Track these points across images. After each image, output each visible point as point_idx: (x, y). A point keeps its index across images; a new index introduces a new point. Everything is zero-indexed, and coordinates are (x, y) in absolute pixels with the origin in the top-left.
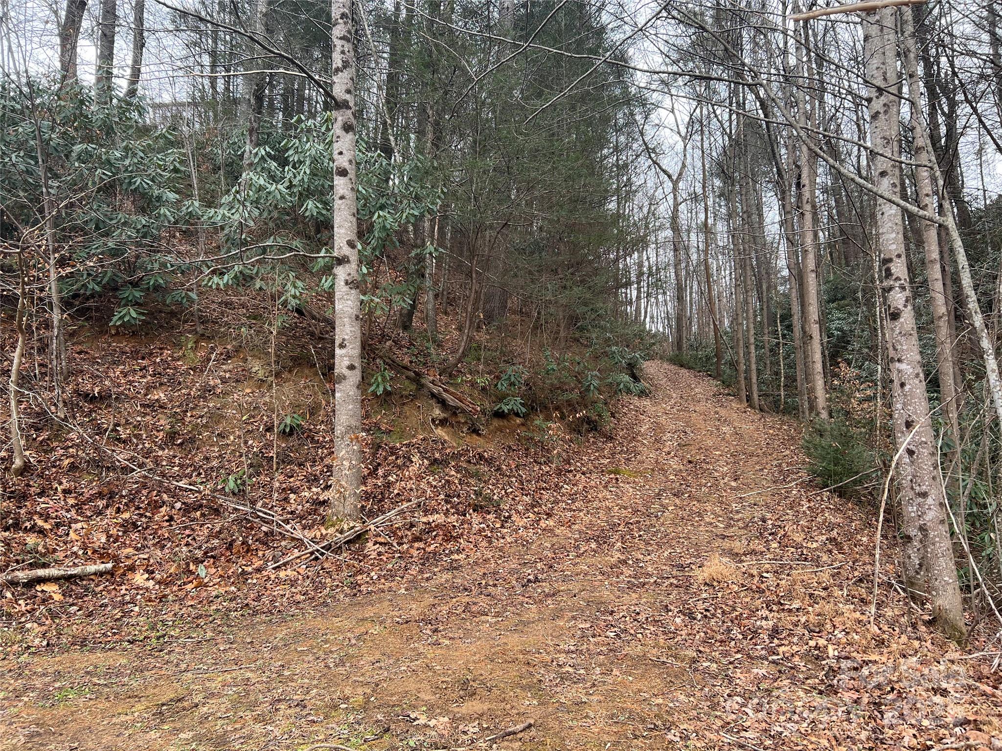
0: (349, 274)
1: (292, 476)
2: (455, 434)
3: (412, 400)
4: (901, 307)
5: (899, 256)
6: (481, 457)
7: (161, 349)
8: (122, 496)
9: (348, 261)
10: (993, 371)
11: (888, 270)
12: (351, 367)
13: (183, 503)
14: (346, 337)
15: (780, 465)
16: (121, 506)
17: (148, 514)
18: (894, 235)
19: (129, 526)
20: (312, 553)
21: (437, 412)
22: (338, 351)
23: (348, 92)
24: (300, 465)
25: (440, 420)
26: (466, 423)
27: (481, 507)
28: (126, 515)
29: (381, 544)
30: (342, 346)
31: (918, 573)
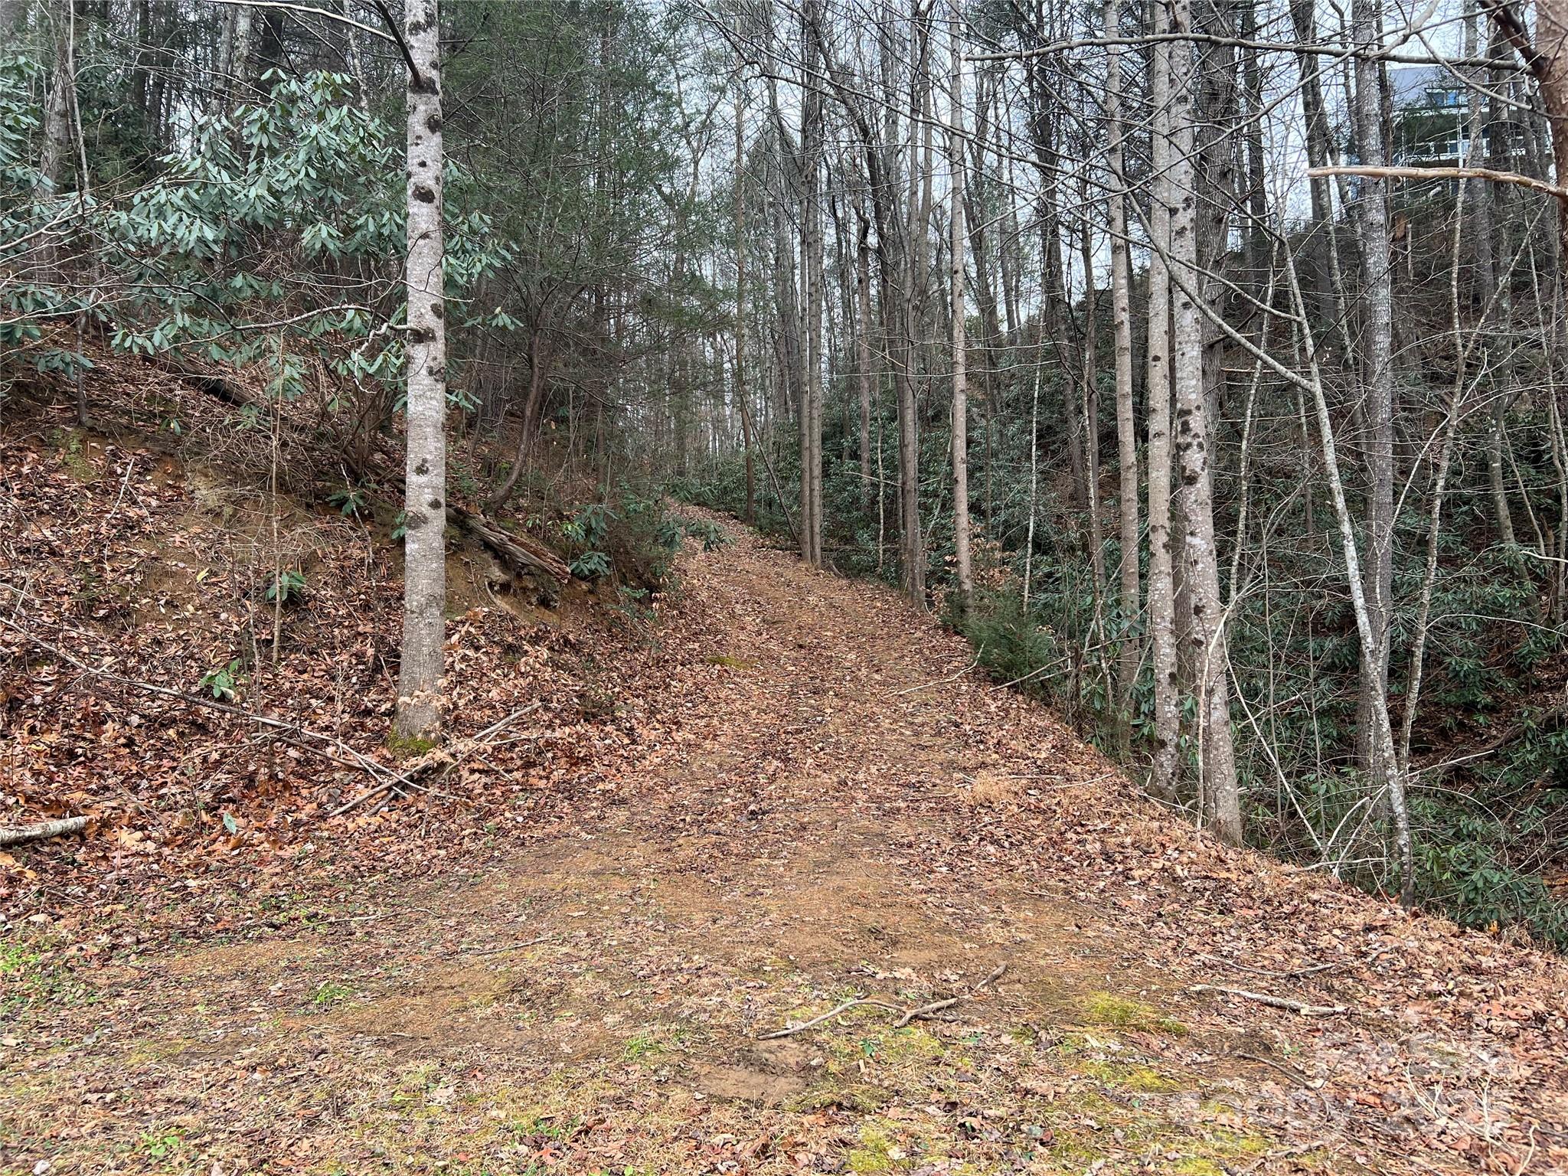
0: (435, 359)
1: (305, 671)
2: (519, 606)
3: (455, 552)
4: (1198, 470)
5: (1198, 408)
6: (567, 641)
7: (20, 449)
8: (32, 706)
9: (434, 338)
10: (1353, 559)
11: (1185, 424)
12: (435, 505)
13: (142, 716)
14: (428, 457)
15: (921, 652)
16: (38, 724)
17: (88, 735)
18: (1194, 382)
19: (65, 756)
20: (389, 789)
21: (497, 574)
22: (412, 479)
23: (434, 65)
24: (312, 653)
25: (501, 585)
26: (536, 589)
27: (594, 716)
28: (52, 738)
29: (480, 772)
30: (421, 470)
31: (1170, 784)
